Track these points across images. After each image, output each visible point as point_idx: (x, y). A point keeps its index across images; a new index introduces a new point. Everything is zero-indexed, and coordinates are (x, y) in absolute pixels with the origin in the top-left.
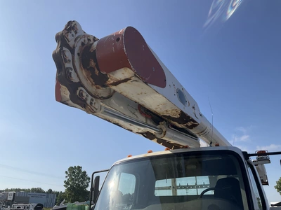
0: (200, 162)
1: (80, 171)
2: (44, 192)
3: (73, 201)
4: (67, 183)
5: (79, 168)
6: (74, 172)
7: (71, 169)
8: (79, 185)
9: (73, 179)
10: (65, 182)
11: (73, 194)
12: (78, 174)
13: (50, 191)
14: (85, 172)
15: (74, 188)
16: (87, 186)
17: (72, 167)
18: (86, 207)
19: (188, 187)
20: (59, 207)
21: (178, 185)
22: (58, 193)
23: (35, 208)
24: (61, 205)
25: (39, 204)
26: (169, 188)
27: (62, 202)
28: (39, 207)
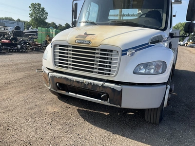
1: (40, 7)
2: (15, 21)
3: (37, 28)
4: (31, 15)
5: (39, 5)
6: (35, 8)
7: (33, 5)
8: (40, 17)
9: (35, 13)
10: (30, 14)
11: (36, 23)
12: (39, 9)
13: (19, 20)
14: (44, 9)
15: (37, 19)
16: (46, 18)
17: (33, 4)
18: (51, 30)
19: (128, 15)
20: (29, 31)
21: (122, 14)
22: (25, 22)
23: (15, 29)
24: (30, 30)
25: (17, 27)
26: (117, 15)
27: (30, 28)
28: (18, 28)
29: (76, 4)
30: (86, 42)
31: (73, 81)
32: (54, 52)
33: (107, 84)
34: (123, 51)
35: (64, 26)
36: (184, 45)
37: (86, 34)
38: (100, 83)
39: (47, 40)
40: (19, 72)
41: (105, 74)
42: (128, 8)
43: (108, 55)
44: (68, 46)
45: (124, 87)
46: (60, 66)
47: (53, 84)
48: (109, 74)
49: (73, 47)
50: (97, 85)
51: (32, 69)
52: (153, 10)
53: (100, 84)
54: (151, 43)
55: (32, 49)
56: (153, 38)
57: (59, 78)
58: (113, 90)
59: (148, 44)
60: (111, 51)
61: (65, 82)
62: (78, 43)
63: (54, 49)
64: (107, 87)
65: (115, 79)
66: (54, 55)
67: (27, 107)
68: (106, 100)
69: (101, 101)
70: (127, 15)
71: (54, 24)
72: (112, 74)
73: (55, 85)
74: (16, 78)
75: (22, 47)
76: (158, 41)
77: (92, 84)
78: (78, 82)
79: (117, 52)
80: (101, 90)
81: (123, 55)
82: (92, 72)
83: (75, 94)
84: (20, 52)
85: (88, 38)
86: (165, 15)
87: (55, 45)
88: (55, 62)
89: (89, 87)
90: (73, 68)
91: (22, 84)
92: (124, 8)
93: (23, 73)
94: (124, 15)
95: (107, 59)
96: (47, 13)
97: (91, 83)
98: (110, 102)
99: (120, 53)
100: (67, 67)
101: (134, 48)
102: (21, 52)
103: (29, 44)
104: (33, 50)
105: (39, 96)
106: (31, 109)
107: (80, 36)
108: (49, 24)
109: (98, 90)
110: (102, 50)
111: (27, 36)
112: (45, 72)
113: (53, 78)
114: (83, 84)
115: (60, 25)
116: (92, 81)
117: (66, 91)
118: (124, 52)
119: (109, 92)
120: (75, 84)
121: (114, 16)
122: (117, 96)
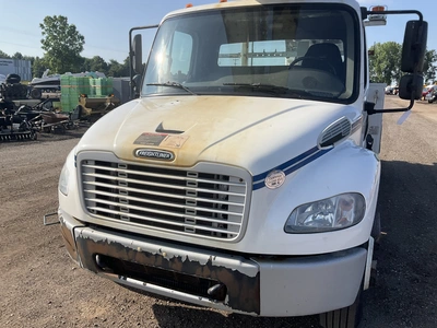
0: (296, 21)
1: (65, 24)
2: (9, 58)
3: (62, 72)
4: (46, 44)
5: (63, 19)
6: (55, 26)
7: (48, 20)
8: (67, 47)
9: (55, 38)
10: (42, 41)
11: (59, 61)
12: (63, 28)
13: (18, 56)
14: (74, 27)
15: (59, 53)
16: (81, 49)
17: (49, 18)
18: (91, 80)
19: (265, 55)
20: (42, 80)
21: (250, 51)
22: (32, 60)
23: (9, 81)
24: (45, 78)
25: (12, 76)
26: (238, 55)
27: (45, 73)
28: (14, 79)
29: (138, 38)
30: (162, 155)
31: (136, 251)
32: (83, 178)
33: (220, 260)
34: (255, 178)
35: (123, 63)
36: (391, 91)
37: (160, 129)
38: (204, 257)
39: (83, 106)
40: (13, 198)
41: (215, 234)
42: (263, 38)
43: (218, 187)
44: (116, 165)
45: (265, 267)
46: (99, 213)
47: (86, 257)
48: (225, 235)
49: (131, 167)
50: (196, 263)
51: (46, 189)
52: (321, 41)
53: (203, 260)
54: (322, 145)
55: (48, 130)
56: (328, 132)
57: (100, 242)
58: (237, 275)
59: (316, 148)
60: (226, 178)
61: (115, 254)
62: (141, 156)
63: (83, 170)
64: (222, 268)
65: (240, 248)
66: (84, 187)
67: (27, 310)
68: (221, 299)
69: (207, 300)
70: (260, 55)
71: (99, 60)
72: (232, 236)
73: (91, 258)
74: (6, 219)
75: (23, 128)
76: (339, 137)
77: (184, 260)
78: (147, 254)
79: (241, 180)
80: (205, 275)
81: (255, 187)
82: (182, 229)
83: (141, 283)
84: (19, 140)
85: (164, 145)
86: (350, 64)
87: (85, 162)
88: (86, 204)
89: (177, 268)
90: (132, 220)
91: (20, 235)
92: (253, 40)
93: (22, 203)
94: (254, 55)
95: (217, 197)
96: (82, 38)
97: (180, 258)
98: (230, 304)
99: (247, 185)
100: (118, 217)
101: (281, 168)
102: (22, 140)
103: (40, 118)
104: (49, 132)
105: (59, 270)
106: (36, 315)
107: (145, 138)
108: (89, 61)
109: (198, 274)
110: (202, 175)
111: (37, 93)
112: (64, 224)
113: (85, 241)
114: (159, 259)
115: (115, 63)
116: (184, 253)
117: (120, 275)
118: (258, 181)
119: (227, 279)
120: (141, 260)
121: (231, 56)
122: (248, 289)
